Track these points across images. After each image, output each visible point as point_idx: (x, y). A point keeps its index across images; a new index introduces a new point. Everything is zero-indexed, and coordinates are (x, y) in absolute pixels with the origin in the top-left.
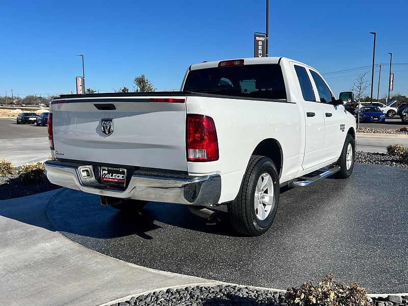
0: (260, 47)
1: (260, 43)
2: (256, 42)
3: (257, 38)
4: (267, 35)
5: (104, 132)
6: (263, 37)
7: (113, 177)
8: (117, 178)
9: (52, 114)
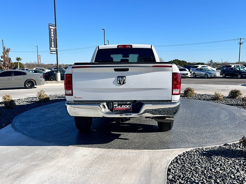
0: (52, 33)
1: (52, 30)
2: (50, 29)
3: (50, 27)
4: (55, 25)
5: (120, 83)
6: (54, 26)
7: (122, 107)
8: (125, 107)
9: (71, 74)
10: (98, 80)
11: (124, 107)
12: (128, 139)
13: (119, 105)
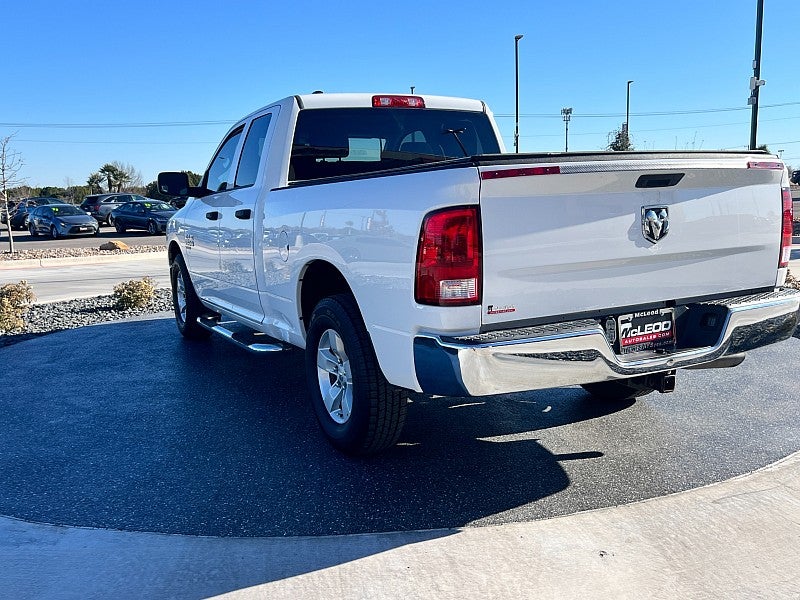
5: (652, 235)
7: (646, 332)
8: (654, 331)
9: (477, 208)
10: (579, 227)
11: (651, 329)
12: (600, 454)
13: (636, 323)
